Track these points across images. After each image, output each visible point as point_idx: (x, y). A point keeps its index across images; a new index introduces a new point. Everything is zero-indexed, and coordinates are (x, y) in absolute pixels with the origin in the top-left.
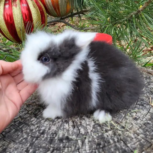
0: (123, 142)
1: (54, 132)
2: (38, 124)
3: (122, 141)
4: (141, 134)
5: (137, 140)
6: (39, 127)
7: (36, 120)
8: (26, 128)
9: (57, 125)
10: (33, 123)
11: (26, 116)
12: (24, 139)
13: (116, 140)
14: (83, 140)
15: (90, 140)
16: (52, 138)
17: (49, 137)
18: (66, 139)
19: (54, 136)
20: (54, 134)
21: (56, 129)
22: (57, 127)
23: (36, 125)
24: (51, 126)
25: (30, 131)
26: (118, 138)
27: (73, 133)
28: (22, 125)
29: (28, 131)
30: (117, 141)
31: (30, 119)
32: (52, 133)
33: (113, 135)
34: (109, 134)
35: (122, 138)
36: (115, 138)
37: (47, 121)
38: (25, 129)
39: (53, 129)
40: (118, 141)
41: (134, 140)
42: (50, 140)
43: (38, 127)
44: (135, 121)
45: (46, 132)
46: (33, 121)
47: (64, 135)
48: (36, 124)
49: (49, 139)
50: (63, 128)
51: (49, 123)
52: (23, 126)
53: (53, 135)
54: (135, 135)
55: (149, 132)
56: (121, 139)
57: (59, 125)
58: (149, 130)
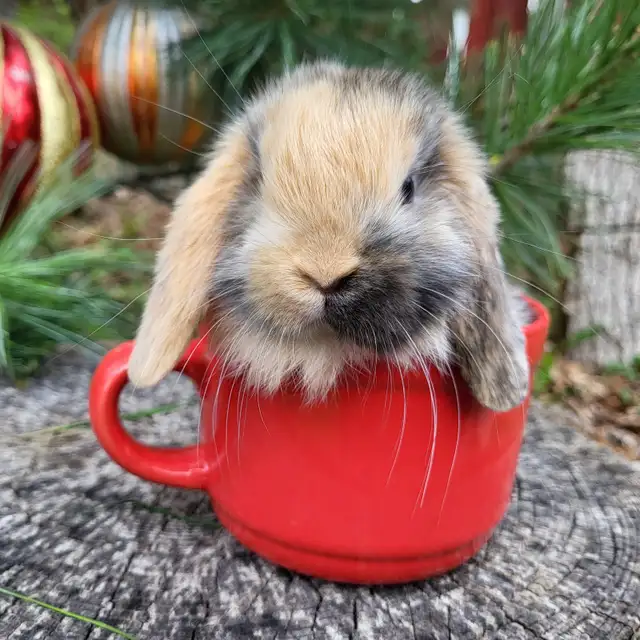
0: (521, 627)
1: (194, 600)
2: (101, 567)
3: (515, 624)
4: (581, 596)
5: (575, 617)
6: (110, 580)
7: (81, 549)
8: (37, 582)
9: (200, 572)
10: (69, 561)
11: (24, 534)
12: (39, 628)
13: (491, 620)
14: (348, 624)
15: (380, 623)
16: (189, 624)
17: (174, 620)
18: (263, 625)
19: (201, 615)
20: (197, 604)
21: (199, 587)
22: (203, 578)
23: (90, 568)
24: (169, 574)
25: (61, 595)
26: (495, 614)
27: (294, 600)
28: (13, 571)
29: (53, 594)
30: (495, 626)
31: (47, 545)
32: (185, 604)
33: (472, 606)
34: (457, 603)
35: (512, 613)
36: (481, 614)
37: (145, 555)
38: (33, 586)
39: (185, 585)
40: (501, 625)
41: (563, 617)
42: (184, 629)
43: (99, 578)
44: (536, 552)
45: (152, 598)
46: (68, 553)
47: (247, 609)
48: (90, 566)
49: (176, 625)
50: (233, 583)
51: (157, 563)
52: (15, 575)
53: (194, 612)
54: (559, 600)
55: (604, 589)
56: (507, 616)
57: (210, 572)
58: (604, 583)
